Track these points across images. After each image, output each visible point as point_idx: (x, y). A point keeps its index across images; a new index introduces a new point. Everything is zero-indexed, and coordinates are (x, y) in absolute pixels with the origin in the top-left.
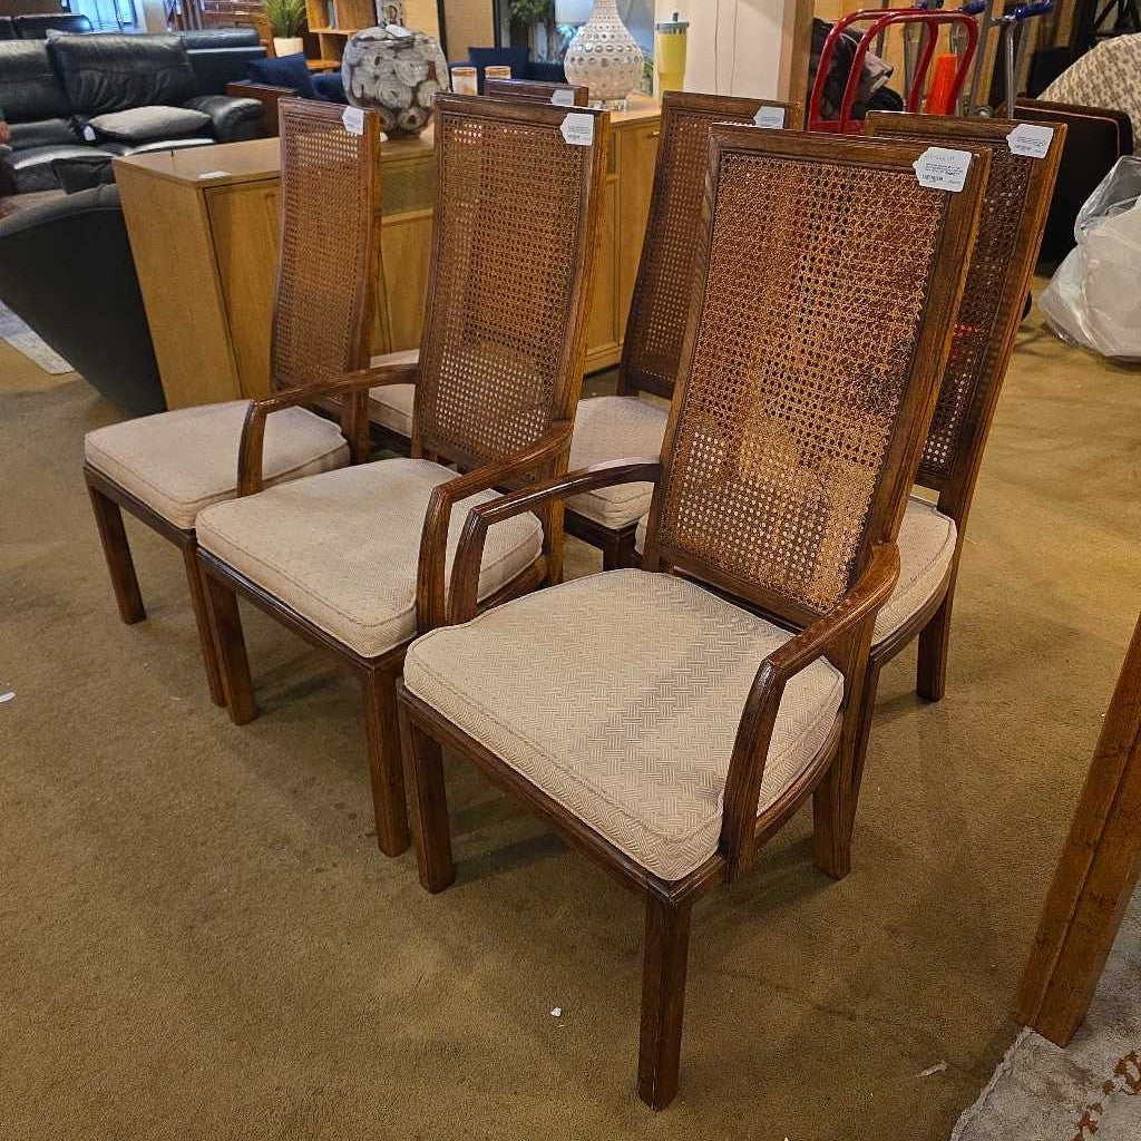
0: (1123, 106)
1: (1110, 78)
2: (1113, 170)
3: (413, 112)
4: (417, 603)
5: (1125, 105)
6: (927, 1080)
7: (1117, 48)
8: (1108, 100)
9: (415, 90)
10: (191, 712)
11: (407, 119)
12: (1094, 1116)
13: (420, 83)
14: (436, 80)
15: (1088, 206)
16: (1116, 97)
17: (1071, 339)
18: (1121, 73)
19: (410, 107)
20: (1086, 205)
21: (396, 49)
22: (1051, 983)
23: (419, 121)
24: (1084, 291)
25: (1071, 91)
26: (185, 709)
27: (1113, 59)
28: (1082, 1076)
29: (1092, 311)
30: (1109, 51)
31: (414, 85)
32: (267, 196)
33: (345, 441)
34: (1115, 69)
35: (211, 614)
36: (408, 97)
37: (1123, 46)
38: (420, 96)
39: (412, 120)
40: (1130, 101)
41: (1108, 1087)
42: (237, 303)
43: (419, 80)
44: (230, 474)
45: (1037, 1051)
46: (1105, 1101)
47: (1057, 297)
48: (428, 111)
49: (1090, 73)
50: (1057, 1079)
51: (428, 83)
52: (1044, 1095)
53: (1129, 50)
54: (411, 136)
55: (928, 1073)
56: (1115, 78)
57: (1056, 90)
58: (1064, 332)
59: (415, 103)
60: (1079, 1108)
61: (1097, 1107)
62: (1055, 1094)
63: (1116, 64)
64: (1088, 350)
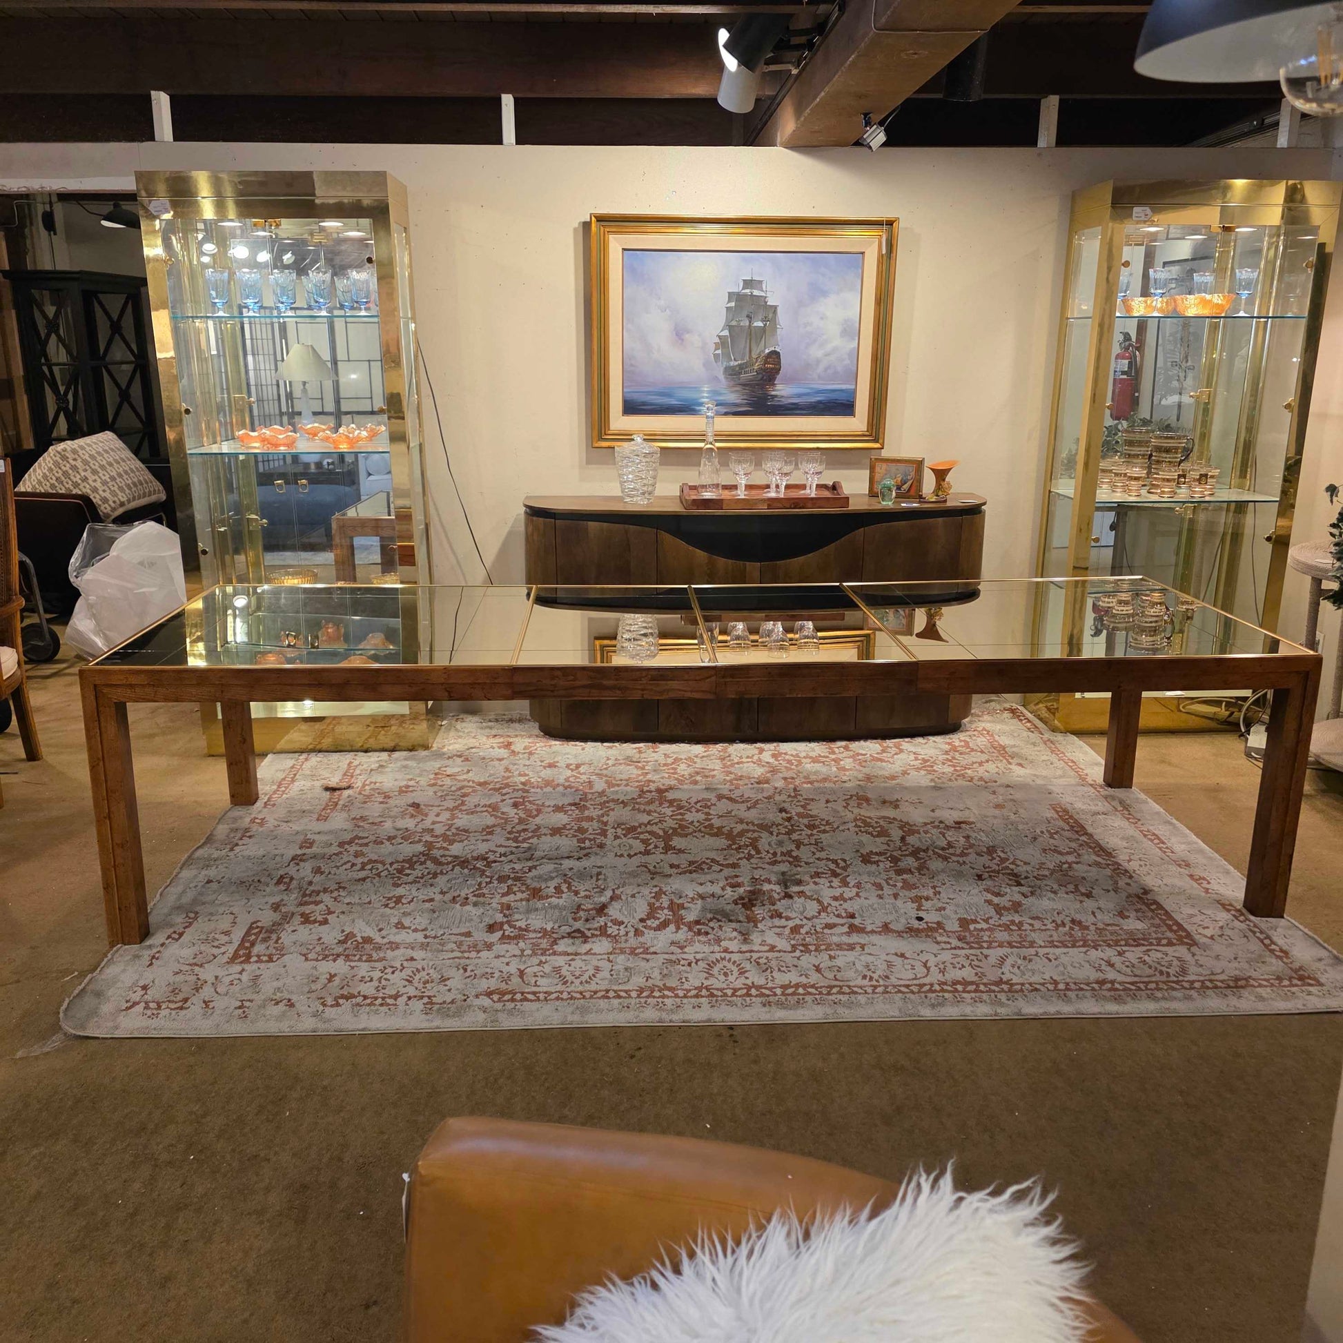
0: (84, 490)
1: (67, 471)
2: (85, 534)
5: (85, 489)
6: (67, 981)
7: (65, 450)
8: (72, 488)
12: (157, 955)
15: (75, 560)
16: (76, 485)
18: (74, 468)
20: (72, 560)
22: (120, 909)
24: (95, 623)
25: (40, 483)
27: (64, 458)
28: (151, 947)
29: (104, 634)
30: (59, 453)
34: (68, 465)
37: (69, 449)
40: (88, 487)
41: (163, 945)
45: (126, 951)
46: (161, 949)
47: (78, 631)
49: (50, 470)
52: (131, 959)
53: (74, 451)
56: (70, 472)
57: (28, 483)
58: (90, 655)
60: (150, 956)
61: (159, 952)
62: (136, 957)
63: (68, 462)
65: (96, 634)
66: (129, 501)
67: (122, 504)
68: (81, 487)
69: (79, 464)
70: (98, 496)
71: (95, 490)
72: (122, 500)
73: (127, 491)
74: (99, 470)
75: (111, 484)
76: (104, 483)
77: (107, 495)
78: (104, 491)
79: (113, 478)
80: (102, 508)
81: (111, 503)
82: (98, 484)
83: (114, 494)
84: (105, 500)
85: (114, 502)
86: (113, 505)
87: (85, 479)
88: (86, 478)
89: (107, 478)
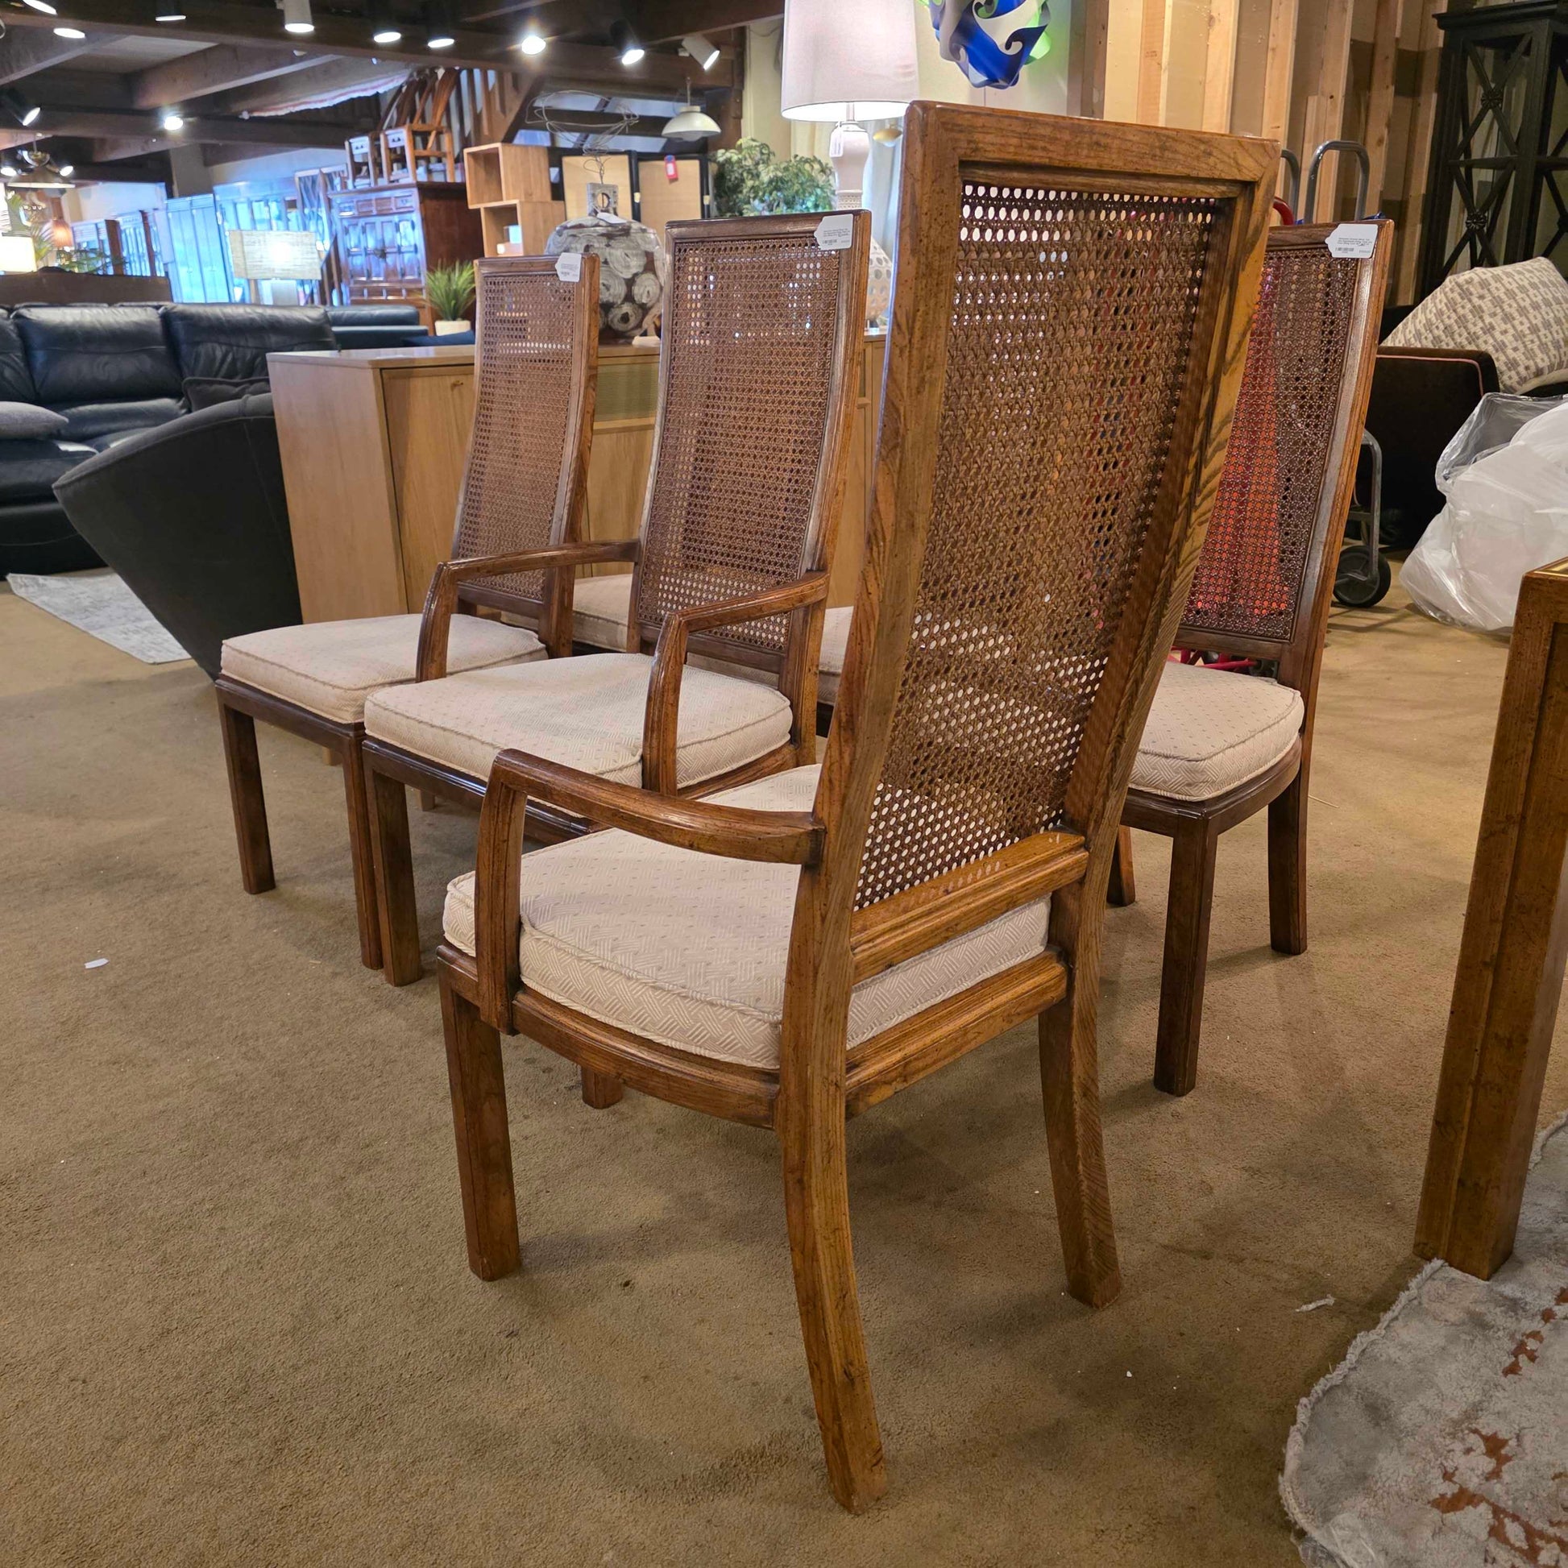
0: (1483, 348)
1: (1464, 316)
2: (1477, 410)
3: (627, 308)
4: (643, 758)
5: (1486, 345)
6: (1308, 1314)
7: (1469, 282)
8: (1465, 342)
9: (630, 283)
10: (335, 975)
11: (619, 316)
12: (1531, 1345)
13: (636, 275)
14: (655, 273)
15: (1451, 451)
16: (1473, 338)
17: (1445, 616)
18: (1478, 311)
19: (623, 303)
20: (1447, 450)
21: (609, 236)
22: (1461, 1182)
23: (633, 322)
24: (1455, 553)
25: (1418, 335)
26: (329, 971)
27: (1466, 294)
28: (1514, 1306)
29: (1466, 575)
30: (1459, 285)
31: (629, 276)
32: (454, 385)
33: (542, 645)
34: (1469, 306)
35: (374, 829)
36: (620, 290)
37: (1476, 279)
38: (637, 290)
39: (625, 318)
40: (1491, 341)
41: (1547, 1316)
42: (410, 504)
43: (634, 271)
45: (1452, 1283)
46: (1545, 1329)
47: (1422, 566)
48: (644, 309)
49: (1440, 313)
50: (1480, 1308)
51: (645, 276)
52: (1464, 1323)
53: (1484, 284)
54: (622, 341)
55: (1312, 1306)
56: (1470, 316)
57: (1400, 336)
58: (1436, 609)
59: (629, 298)
60: (1512, 1336)
61: (1535, 1335)
62: (1478, 1323)
63: (1470, 301)
64: (1466, 626)
65: (1452, 573)
66: (1551, 368)
67: (1539, 373)
68: (1480, 341)
69: (1486, 305)
70: (1503, 358)
71: (1501, 347)
72: (1541, 365)
73: (1553, 352)
74: (1516, 315)
75: (1530, 337)
76: (1519, 336)
77: (1519, 356)
78: (1515, 349)
79: (1534, 330)
80: (1505, 378)
81: (1521, 369)
82: (1508, 339)
83: (1530, 354)
84: (1512, 364)
85: (1527, 368)
86: (1523, 373)
87: (1489, 330)
88: (1493, 328)
89: (1525, 328)
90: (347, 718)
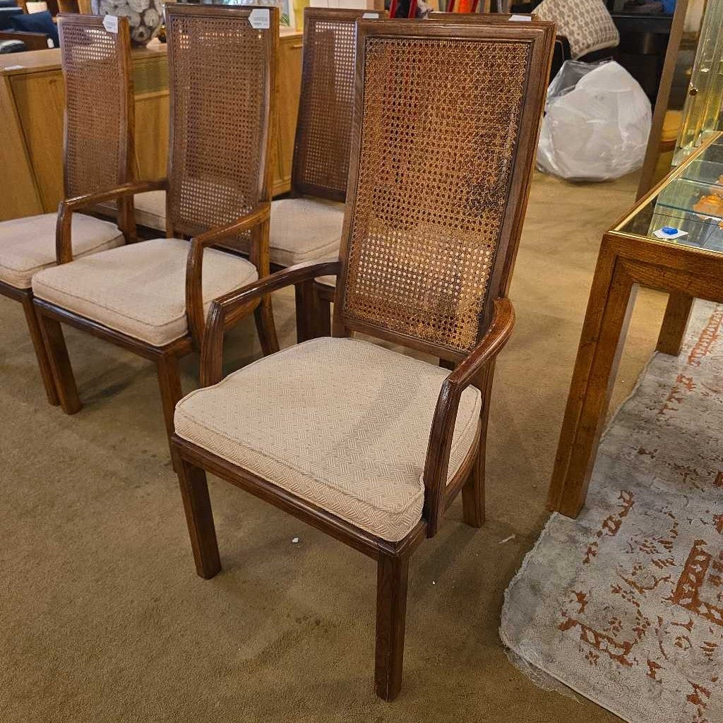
0: (564, 34)
1: (556, 16)
2: (562, 69)
3: (142, 29)
4: (187, 313)
5: (565, 32)
6: (505, 544)
9: (142, 15)
10: (36, 411)
11: (138, 34)
12: (594, 548)
13: (144, 11)
14: (156, 9)
16: (560, 28)
17: (546, 170)
18: (562, 14)
19: (139, 26)
22: (566, 483)
23: (146, 36)
24: (551, 140)
26: (32, 409)
28: (586, 531)
29: (556, 152)
31: (141, 11)
32: (51, 82)
33: (121, 233)
34: (558, 11)
35: (46, 342)
36: (138, 19)
38: (146, 19)
39: (141, 35)
40: (567, 30)
41: (599, 534)
42: (36, 149)
43: (144, 8)
44: (51, 252)
45: (562, 522)
46: (598, 541)
48: (151, 29)
50: (574, 533)
51: (149, 11)
52: (567, 542)
54: (140, 47)
55: (506, 540)
56: (558, 17)
58: (541, 166)
59: (142, 23)
60: (586, 545)
61: (595, 544)
62: (573, 540)
63: (559, 9)
64: (556, 176)
65: (550, 151)
66: (594, 44)
67: (588, 46)
68: (563, 30)
69: (565, 10)
70: (573, 39)
71: (572, 33)
72: (589, 42)
73: (595, 36)
74: (579, 16)
75: (585, 28)
76: (580, 27)
77: (580, 38)
78: (578, 34)
79: (587, 24)
80: (573, 48)
81: (581, 44)
82: (575, 29)
83: (585, 37)
84: (577, 42)
85: (583, 44)
86: (581, 46)
87: (567, 24)
88: (568, 23)
89: (582, 23)
90: (22, 286)
